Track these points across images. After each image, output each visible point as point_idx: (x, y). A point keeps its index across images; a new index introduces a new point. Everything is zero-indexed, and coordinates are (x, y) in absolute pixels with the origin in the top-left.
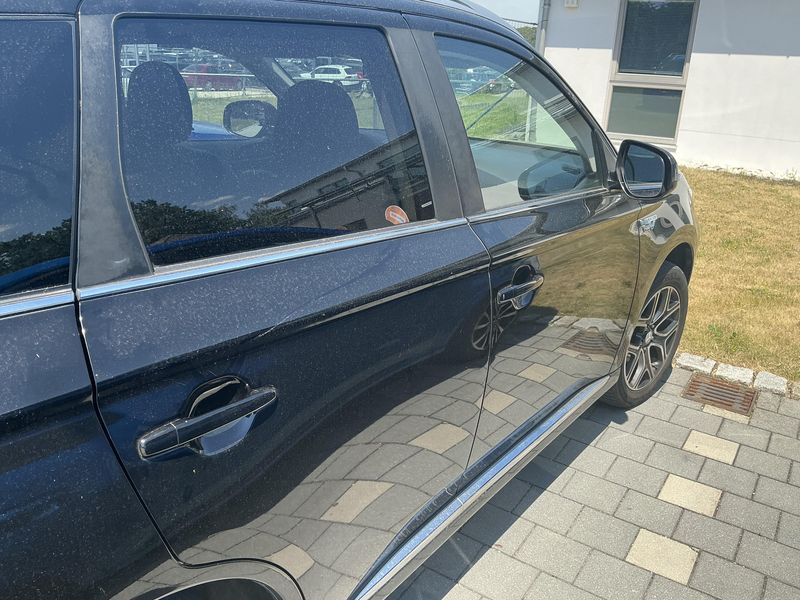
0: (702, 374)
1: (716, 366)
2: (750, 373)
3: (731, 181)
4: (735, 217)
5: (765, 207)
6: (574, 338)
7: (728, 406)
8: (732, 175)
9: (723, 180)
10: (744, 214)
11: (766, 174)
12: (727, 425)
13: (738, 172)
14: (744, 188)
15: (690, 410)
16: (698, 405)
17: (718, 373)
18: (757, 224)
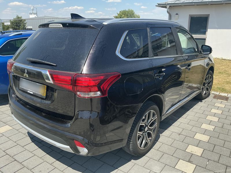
0: (217, 95)
1: (219, 93)
2: (227, 94)
3: (220, 60)
4: (221, 68)
5: (228, 66)
6: (189, 87)
7: (223, 100)
8: (220, 59)
9: (217, 60)
10: (223, 67)
11: (228, 59)
12: (222, 102)
13: (221, 58)
14: (223, 62)
15: (215, 100)
16: (217, 99)
17: (220, 94)
18: (227, 69)
